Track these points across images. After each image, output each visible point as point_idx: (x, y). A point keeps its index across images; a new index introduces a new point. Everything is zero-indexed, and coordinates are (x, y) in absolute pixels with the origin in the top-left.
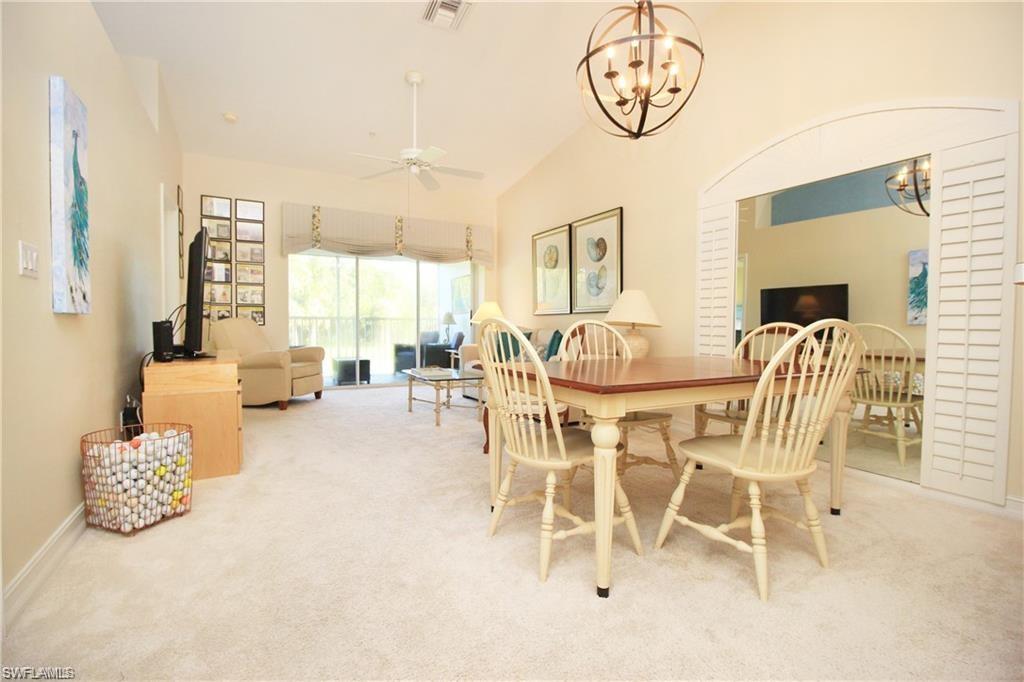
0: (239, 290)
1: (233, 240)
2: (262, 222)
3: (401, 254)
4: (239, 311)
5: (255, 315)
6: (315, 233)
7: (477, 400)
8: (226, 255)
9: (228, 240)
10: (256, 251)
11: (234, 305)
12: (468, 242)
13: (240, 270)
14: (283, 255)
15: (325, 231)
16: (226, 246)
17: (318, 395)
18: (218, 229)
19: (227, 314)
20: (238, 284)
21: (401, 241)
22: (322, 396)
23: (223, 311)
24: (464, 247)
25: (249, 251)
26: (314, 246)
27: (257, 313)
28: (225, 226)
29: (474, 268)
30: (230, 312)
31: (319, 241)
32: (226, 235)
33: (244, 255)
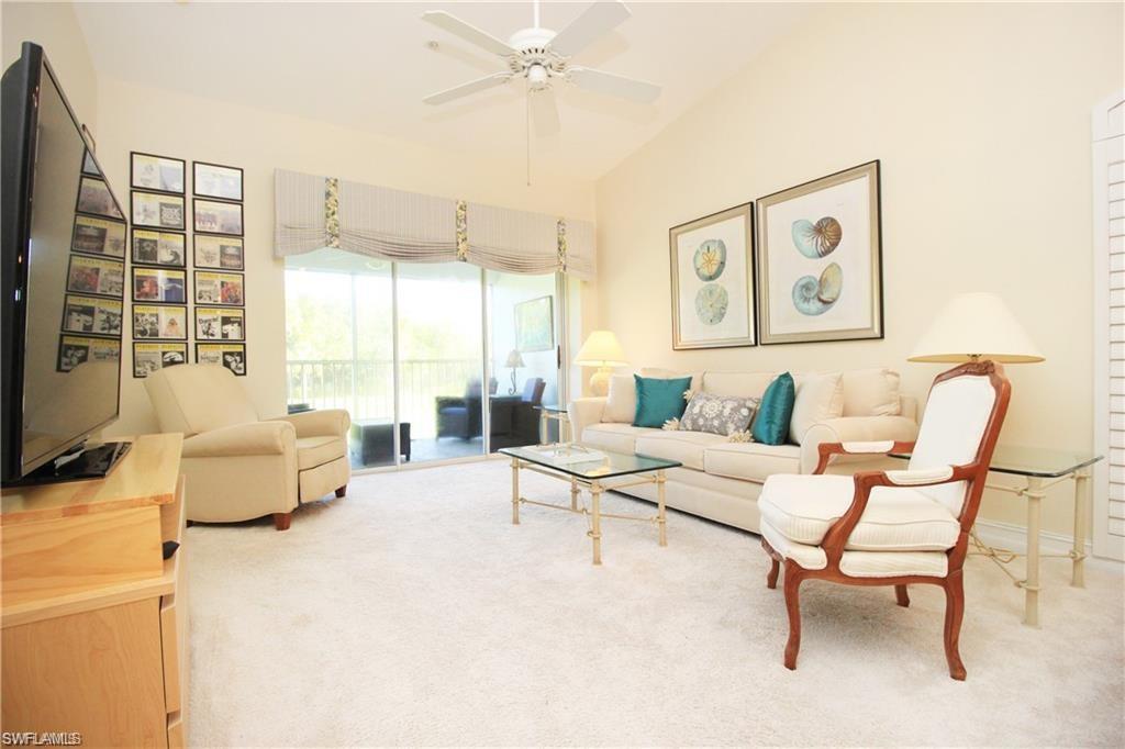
0: (199, 316)
1: (189, 232)
2: (240, 202)
3: (465, 260)
4: (200, 353)
5: (229, 358)
6: (331, 222)
7: (655, 505)
8: (176, 255)
9: (181, 231)
10: (231, 251)
11: (191, 342)
12: (560, 243)
13: (202, 283)
14: (277, 259)
15: (346, 219)
16: (177, 240)
17: (340, 493)
18: (161, 210)
19: (179, 358)
20: (197, 306)
21: (465, 240)
22: (347, 492)
23: (174, 352)
24: (556, 250)
25: (218, 250)
26: (328, 243)
27: (231, 354)
28: (176, 206)
29: (562, 282)
30: (185, 354)
31: (337, 236)
32: (175, 221)
33: (209, 257)
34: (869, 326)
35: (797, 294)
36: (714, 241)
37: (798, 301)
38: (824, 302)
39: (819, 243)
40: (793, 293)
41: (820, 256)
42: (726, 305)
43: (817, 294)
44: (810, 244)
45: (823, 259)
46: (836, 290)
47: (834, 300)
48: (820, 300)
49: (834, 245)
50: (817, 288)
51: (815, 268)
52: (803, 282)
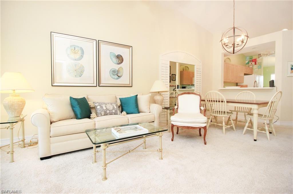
34: (129, 84)
35: (111, 73)
36: (78, 47)
37: (111, 75)
38: (119, 76)
39: (118, 61)
40: (110, 72)
41: (118, 64)
42: (84, 71)
43: (117, 74)
44: (115, 60)
45: (119, 65)
46: (122, 74)
47: (121, 76)
48: (117, 75)
49: (122, 62)
50: (117, 72)
51: (117, 67)
52: (113, 70)
